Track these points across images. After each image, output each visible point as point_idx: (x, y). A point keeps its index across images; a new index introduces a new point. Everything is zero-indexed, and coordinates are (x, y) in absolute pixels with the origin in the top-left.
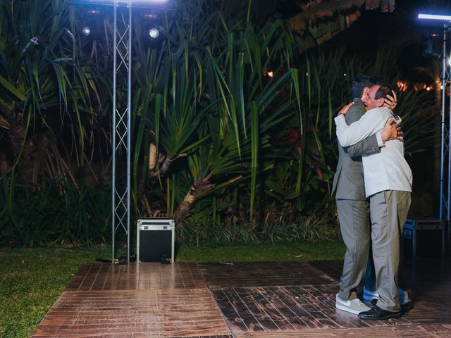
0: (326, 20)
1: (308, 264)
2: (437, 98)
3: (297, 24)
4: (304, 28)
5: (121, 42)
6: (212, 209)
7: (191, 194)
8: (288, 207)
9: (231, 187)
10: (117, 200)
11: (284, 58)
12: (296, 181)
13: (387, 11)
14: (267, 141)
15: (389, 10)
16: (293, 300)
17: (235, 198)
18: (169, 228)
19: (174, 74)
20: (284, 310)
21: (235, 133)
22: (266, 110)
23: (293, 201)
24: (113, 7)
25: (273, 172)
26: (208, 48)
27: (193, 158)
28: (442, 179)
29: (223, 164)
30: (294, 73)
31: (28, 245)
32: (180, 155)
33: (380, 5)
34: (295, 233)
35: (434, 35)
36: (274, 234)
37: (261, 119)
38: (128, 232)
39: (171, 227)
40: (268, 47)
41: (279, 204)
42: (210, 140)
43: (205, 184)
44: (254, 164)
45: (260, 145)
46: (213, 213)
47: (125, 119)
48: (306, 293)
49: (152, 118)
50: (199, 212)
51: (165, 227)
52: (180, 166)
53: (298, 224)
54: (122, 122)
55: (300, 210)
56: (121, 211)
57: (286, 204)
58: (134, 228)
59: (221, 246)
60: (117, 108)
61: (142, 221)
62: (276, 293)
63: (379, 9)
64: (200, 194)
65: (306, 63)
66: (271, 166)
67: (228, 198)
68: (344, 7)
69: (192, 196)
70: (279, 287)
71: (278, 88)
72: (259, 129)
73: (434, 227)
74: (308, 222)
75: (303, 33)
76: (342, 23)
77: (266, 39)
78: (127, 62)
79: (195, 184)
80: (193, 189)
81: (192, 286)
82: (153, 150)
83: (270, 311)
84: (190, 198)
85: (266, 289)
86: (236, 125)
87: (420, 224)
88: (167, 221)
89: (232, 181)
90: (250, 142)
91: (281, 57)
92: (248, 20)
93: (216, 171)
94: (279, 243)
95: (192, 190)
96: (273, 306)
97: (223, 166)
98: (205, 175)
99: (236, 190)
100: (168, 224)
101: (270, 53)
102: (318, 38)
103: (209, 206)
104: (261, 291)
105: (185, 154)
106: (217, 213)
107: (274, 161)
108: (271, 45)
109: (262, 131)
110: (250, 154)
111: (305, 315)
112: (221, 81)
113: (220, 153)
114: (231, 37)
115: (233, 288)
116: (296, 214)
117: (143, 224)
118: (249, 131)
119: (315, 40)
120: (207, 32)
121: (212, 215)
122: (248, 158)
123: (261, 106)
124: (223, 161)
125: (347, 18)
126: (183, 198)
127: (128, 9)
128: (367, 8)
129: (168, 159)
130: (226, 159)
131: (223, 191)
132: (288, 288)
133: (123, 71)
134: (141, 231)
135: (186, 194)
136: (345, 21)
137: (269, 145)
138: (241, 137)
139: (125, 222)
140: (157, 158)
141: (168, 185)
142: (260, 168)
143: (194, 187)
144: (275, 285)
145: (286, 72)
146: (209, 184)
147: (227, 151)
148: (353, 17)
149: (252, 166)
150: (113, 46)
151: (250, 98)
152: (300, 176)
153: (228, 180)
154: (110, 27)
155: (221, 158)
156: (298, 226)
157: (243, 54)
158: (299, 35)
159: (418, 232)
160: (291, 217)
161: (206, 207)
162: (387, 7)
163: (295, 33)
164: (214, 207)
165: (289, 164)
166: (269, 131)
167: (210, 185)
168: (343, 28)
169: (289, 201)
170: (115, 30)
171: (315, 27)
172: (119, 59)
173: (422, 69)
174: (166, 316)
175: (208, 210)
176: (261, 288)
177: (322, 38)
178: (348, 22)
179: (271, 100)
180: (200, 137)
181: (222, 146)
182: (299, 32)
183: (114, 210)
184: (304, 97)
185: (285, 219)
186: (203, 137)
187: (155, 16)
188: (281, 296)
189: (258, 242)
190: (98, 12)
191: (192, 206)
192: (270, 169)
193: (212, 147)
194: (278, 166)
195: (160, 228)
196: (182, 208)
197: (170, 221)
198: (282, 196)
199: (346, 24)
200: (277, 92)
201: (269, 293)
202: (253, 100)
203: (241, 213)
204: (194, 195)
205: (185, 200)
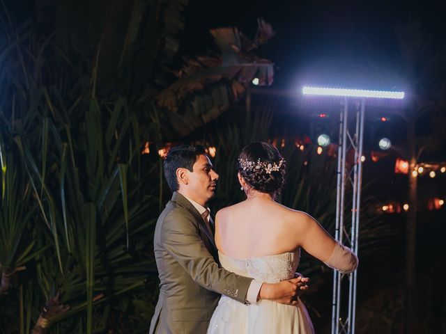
7: (43, 317)
13: (264, 83)
15: (267, 83)
30: (121, 169)
32: (17, 269)
40: (116, 128)
43: (56, 304)
44: (90, 282)
64: (53, 317)
69: (45, 320)
76: (224, 95)
79: (47, 304)
80: (45, 310)
84: (43, 323)
86: (56, 236)
92: (94, 96)
95: (44, 312)
97: (74, 282)
98: (53, 292)
101: (118, 135)
105: (24, 268)
107: (146, 276)
114: (46, 124)
119: (200, 117)
123: (103, 208)
124: (72, 276)
125: (234, 89)
129: (4, 273)
130: (74, 273)
135: (38, 317)
143: (46, 308)
146: (60, 304)
157: (66, 145)
162: (264, 79)
168: (226, 103)
177: (207, 115)
178: (236, 94)
182: (169, 108)
199: (233, 97)
204: (47, 318)
205: (37, 324)
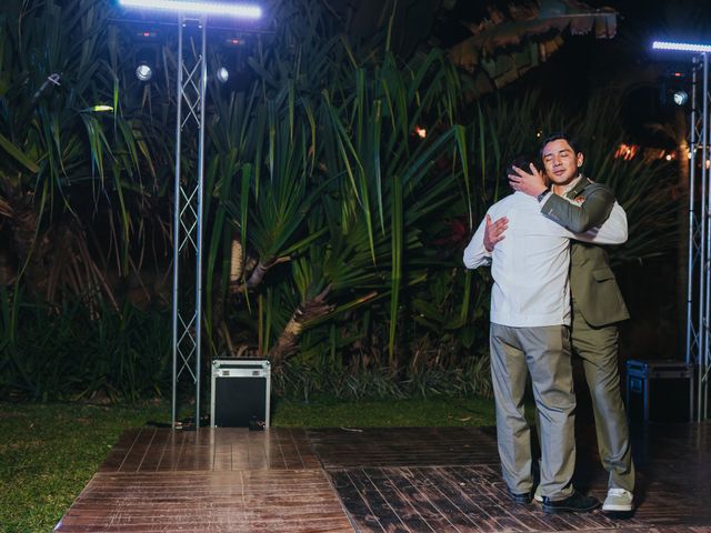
0: (510, 49)
1: (479, 432)
2: (681, 172)
3: (464, 55)
4: (475, 62)
5: (190, 83)
6: (330, 345)
7: (296, 320)
8: (447, 342)
9: (360, 310)
10: (181, 329)
11: (443, 109)
12: (460, 301)
13: (604, 36)
14: (415, 238)
15: (608, 35)
16: (456, 487)
17: (366, 327)
18: (262, 374)
19: (272, 133)
20: (442, 503)
21: (366, 225)
22: (415, 189)
23: (457, 333)
24: (176, 28)
25: (425, 286)
26: (325, 93)
27: (299, 263)
28: (690, 299)
29: (347, 273)
30: (459, 131)
31: (39, 400)
32: (279, 260)
33: (593, 28)
34: (459, 383)
35: (678, 75)
36: (427, 383)
37: (407, 204)
38: (197, 380)
39: (265, 372)
40: (419, 90)
41: (434, 338)
42: (327, 235)
43: (319, 305)
44: (396, 275)
45: (404, 245)
46: (330, 351)
47: (195, 202)
48: (477, 477)
49: (237, 201)
50: (308, 350)
51: (256, 373)
52: (278, 276)
53: (465, 369)
54: (189, 207)
55: (468, 346)
56: (186, 346)
57: (446, 337)
58: (206, 373)
59: (344, 402)
60: (183, 185)
61: (219, 363)
62: (430, 477)
63: (592, 33)
64: (311, 320)
65: (478, 116)
66: (423, 278)
67: (355, 327)
68: (538, 29)
69: (298, 324)
70: (434, 467)
71: (433, 156)
72: (404, 220)
73: (677, 375)
74: (480, 366)
75: (473, 69)
76: (534, 55)
77: (416, 78)
78: (198, 113)
79: (303, 305)
80: (300, 312)
81: (299, 465)
82: (237, 250)
83: (420, 505)
84: (294, 327)
85: (413, 471)
86: (368, 213)
87: (655, 369)
88: (259, 363)
89: (361, 301)
90: (389, 240)
91: (439, 105)
92: (387, 48)
93: (336, 285)
94: (434, 398)
95: (298, 315)
96: (425, 497)
97: (347, 277)
98: (318, 290)
99: (367, 314)
100: (260, 367)
101: (421, 99)
102: (496, 78)
103: (325, 339)
104: (405, 473)
105: (288, 258)
106: (337, 350)
107: (427, 269)
108: (423, 88)
109: (408, 223)
110: (390, 259)
111: (476, 511)
112: (345, 144)
113: (343, 256)
114: (361, 75)
115: (362, 468)
116: (462, 352)
117: (222, 366)
118: (388, 222)
119: (492, 81)
120: (322, 68)
121: (329, 353)
122: (387, 264)
123: (407, 183)
124: (348, 269)
125: (543, 48)
126: (284, 327)
127: (200, 31)
128: (573, 32)
129: (261, 266)
130: (352, 266)
131: (347, 316)
132: (447, 470)
133: (191, 127)
134: (218, 379)
135: (288, 320)
136: (539, 51)
137: (419, 244)
138: (376, 232)
139: (193, 364)
140: (244, 263)
141: (261, 308)
142: (405, 279)
143: (302, 309)
144: (428, 464)
145: (447, 130)
146: (324, 305)
147: (353, 253)
148: (552, 46)
149: (393, 277)
150: (176, 88)
151: (390, 171)
152: (467, 293)
153: (354, 299)
154: (172, 59)
155: (343, 264)
156: (464, 372)
157: (379, 102)
158: (466, 72)
159: (652, 382)
160: (454, 358)
161: (319, 342)
162: (604, 30)
163: (461, 70)
164: (333, 341)
165: (451, 274)
166: (419, 223)
167: (327, 307)
168: (535, 63)
169: (450, 331)
170: (181, 64)
171: (492, 61)
172: (185, 109)
173: (660, 127)
174: (256, 511)
175: (322, 344)
176: (406, 468)
177: (502, 78)
178: (543, 53)
179: (422, 175)
180: (311, 232)
181: (345, 246)
182: (467, 68)
183: (175, 345)
184: (474, 170)
185: (444, 361)
186: (316, 231)
187: (242, 42)
188: (438, 481)
189: (402, 396)
190: (153, 35)
191: (298, 339)
192: (422, 282)
193: (329, 246)
194: (433, 278)
195: (248, 373)
196: (283, 342)
197: (263, 363)
198: (439, 324)
199: (540, 56)
200: (433, 162)
201: (418, 477)
202: (394, 173)
203: (374, 350)
204: (301, 322)
205: (287, 330)
